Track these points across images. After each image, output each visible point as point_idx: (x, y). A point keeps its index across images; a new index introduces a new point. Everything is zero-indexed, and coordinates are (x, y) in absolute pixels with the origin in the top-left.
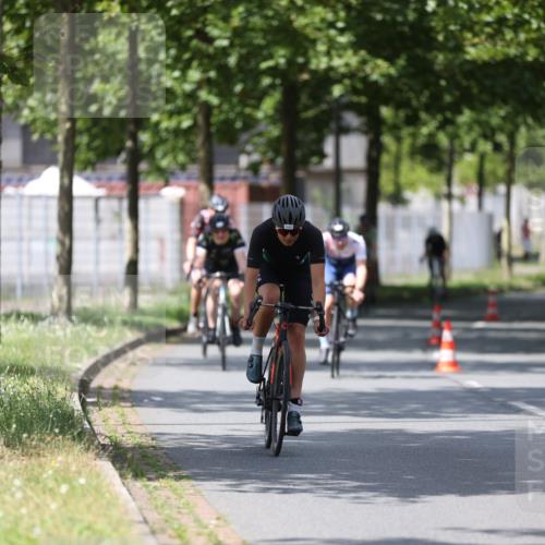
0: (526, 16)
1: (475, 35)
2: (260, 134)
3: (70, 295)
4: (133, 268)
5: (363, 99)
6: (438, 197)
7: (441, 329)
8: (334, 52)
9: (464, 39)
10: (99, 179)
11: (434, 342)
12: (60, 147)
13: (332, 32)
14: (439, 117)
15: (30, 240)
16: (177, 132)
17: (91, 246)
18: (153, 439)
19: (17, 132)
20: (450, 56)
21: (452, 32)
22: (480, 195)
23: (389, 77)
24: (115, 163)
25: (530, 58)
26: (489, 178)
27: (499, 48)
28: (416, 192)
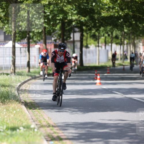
0: (115, 6)
1: (104, 10)
2: (57, 33)
3: (15, 69)
4: (29, 62)
5: (79, 25)
6: (96, 46)
7: (97, 75)
8: (73, 15)
9: (101, 12)
10: (21, 43)
11: (96, 78)
12: (13, 37)
13: (72, 11)
14: (96, 29)
15: (6, 57)
16: (38, 33)
17: (19, 58)
18: (34, 101)
19: (3, 33)
20: (98, 15)
21: (98, 10)
22: (105, 46)
23: (85, 20)
24: (25, 40)
25: (116, 16)
26: (107, 42)
27: (109, 13)
28: (91, 45)
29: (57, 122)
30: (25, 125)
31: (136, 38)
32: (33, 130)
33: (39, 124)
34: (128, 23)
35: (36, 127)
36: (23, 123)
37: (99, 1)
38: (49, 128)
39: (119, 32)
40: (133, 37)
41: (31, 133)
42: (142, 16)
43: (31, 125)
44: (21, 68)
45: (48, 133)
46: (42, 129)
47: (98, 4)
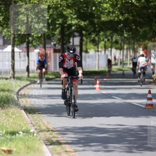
0: (115, 11)
1: (104, 15)
2: (56, 38)
3: (14, 74)
4: (28, 67)
5: (79, 30)
6: (96, 51)
7: (96, 80)
8: (72, 20)
9: (101, 16)
10: (20, 48)
11: (95, 83)
12: (12, 41)
13: (72, 15)
14: (96, 33)
15: (5, 61)
16: (38, 37)
17: (19, 63)
19: (2, 38)
20: (98, 20)
21: (99, 14)
22: (105, 51)
23: (85, 25)
24: (24, 44)
25: (116, 20)
26: (107, 47)
27: (109, 18)
28: (90, 50)
29: (57, 127)
30: (24, 129)
31: (136, 43)
33: (39, 129)
34: (128, 28)
35: (35, 131)
36: (22, 128)
37: (99, 6)
38: (48, 133)
39: (119, 37)
40: (133, 42)
41: (31, 138)
42: (142, 20)
43: (31, 129)
44: (20, 72)
45: (48, 137)
46: (41, 133)
47: (98, 8)
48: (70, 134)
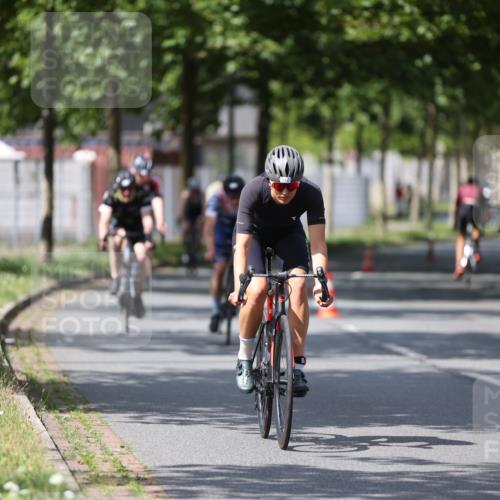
1: (355, 18)
2: (163, 105)
4: (48, 223)
5: (255, 74)
6: (321, 161)
8: (228, 33)
9: (345, 22)
10: (19, 145)
13: (228, 15)
14: (322, 91)
17: (11, 203)
18: (65, 376)
20: (332, 36)
21: (334, 15)
22: (359, 160)
23: (277, 55)
25: (403, 39)
26: (366, 145)
27: (376, 30)
29: (157, 464)
30: (27, 473)
32: (57, 494)
33: (85, 472)
34: (453, 70)
35: (71, 481)
36: (17, 465)
38: (120, 487)
40: (470, 125)
43: (53, 473)
44: (15, 242)
46: (94, 491)
48: (213, 493)
